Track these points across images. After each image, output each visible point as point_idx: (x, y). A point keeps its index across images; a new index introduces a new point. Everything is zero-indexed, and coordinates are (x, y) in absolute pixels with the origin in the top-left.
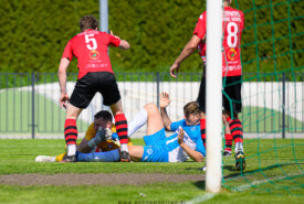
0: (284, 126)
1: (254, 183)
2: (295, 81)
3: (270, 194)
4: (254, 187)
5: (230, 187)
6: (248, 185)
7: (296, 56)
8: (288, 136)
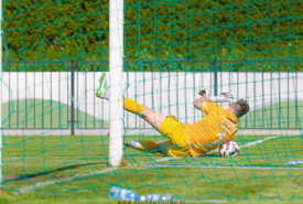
0: (73, 121)
1: (38, 185)
2: (85, 70)
3: (55, 197)
4: (38, 190)
5: (12, 189)
6: (31, 187)
7: (87, 42)
8: (77, 132)
